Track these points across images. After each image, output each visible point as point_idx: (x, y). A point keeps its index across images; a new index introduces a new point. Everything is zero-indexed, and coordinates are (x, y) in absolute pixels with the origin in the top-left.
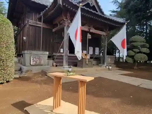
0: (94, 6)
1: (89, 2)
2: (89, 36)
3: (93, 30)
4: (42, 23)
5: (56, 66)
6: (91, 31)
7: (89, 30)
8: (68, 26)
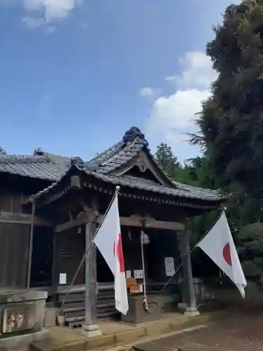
0: (148, 170)
1: (138, 165)
2: (145, 239)
3: (152, 223)
4: (32, 216)
5: (66, 324)
6: (148, 225)
7: (144, 224)
8: (93, 223)
